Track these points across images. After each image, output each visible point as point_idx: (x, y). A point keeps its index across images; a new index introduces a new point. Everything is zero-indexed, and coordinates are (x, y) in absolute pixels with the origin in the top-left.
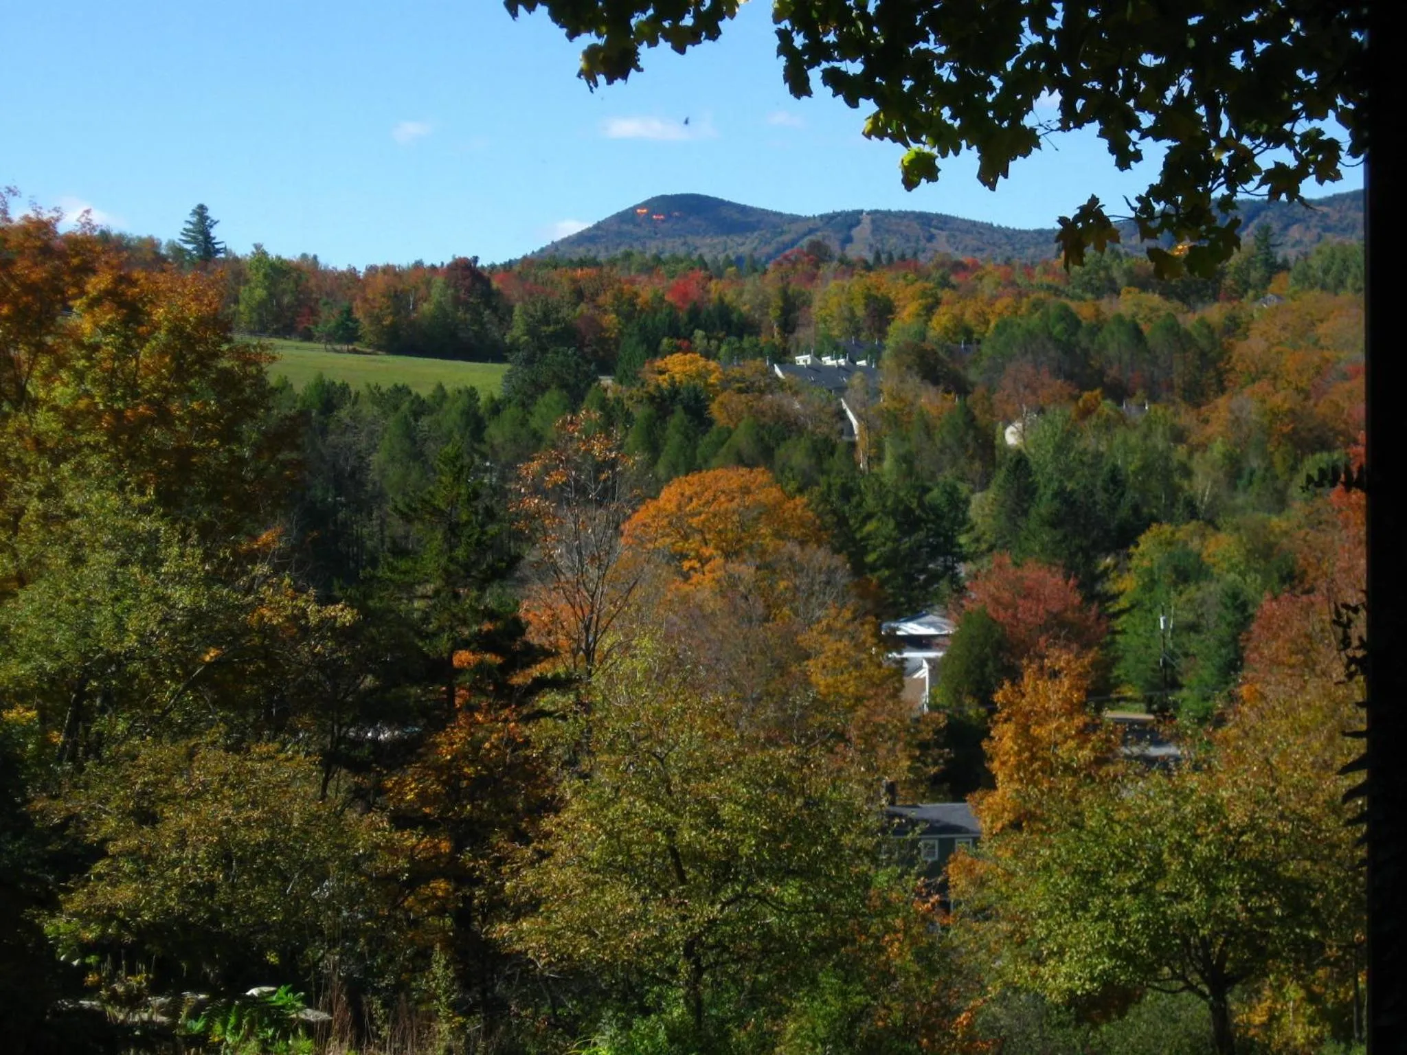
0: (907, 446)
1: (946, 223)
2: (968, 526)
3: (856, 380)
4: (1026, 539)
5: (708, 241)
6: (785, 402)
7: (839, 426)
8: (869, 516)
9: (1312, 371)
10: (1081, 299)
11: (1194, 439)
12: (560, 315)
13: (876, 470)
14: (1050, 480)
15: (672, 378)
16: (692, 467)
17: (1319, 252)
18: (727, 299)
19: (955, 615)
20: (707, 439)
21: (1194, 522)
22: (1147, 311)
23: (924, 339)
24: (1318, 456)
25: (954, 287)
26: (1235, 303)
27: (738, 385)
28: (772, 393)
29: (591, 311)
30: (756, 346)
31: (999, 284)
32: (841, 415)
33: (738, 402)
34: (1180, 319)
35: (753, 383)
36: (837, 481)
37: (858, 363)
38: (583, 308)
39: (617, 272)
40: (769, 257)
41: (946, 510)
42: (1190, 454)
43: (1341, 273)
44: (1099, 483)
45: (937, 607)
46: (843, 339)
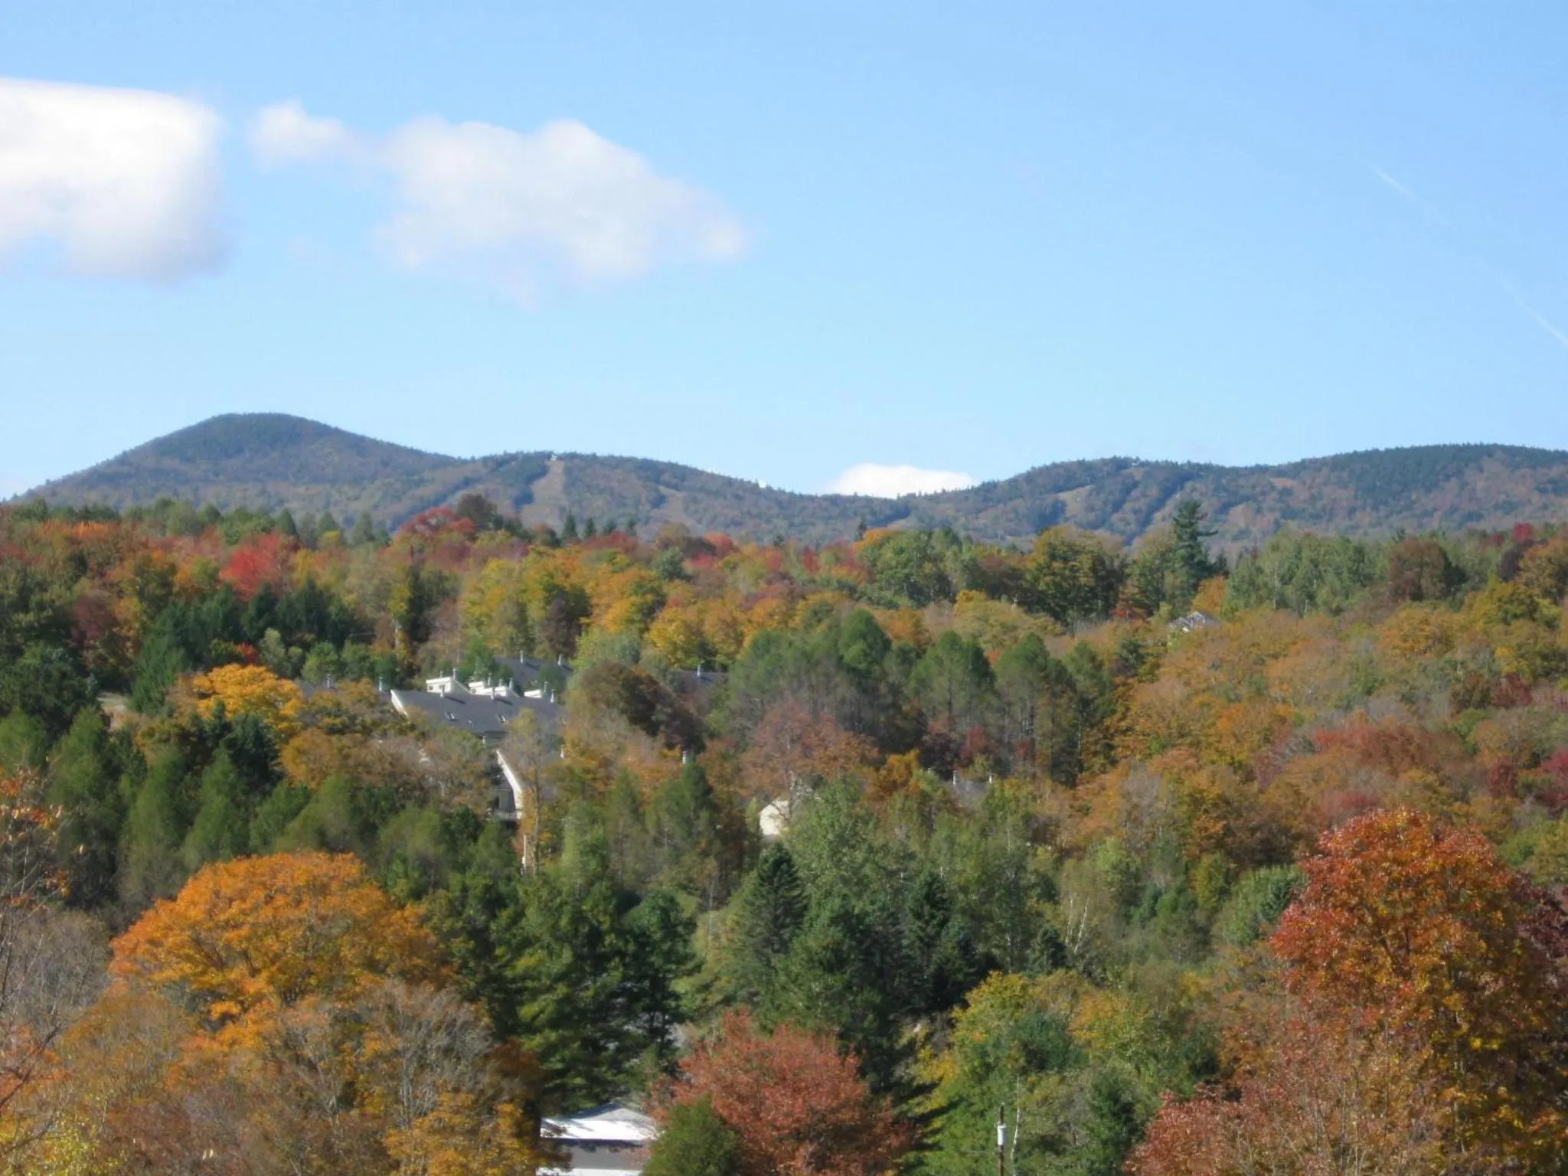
0: (599, 831)
1: (683, 479)
2: (690, 965)
3: (521, 722)
4: (784, 988)
5: (301, 490)
6: (403, 750)
7: (492, 793)
8: (527, 943)
9: (1256, 737)
10: (891, 605)
11: (1064, 838)
12: (47, 597)
13: (549, 867)
14: (828, 894)
15: (222, 707)
16: (242, 849)
17: (1275, 548)
18: (320, 583)
19: (659, 1110)
20: (267, 806)
21: (1061, 972)
22: (997, 630)
23: (636, 658)
24: (1263, 872)
25: (688, 579)
26: (1139, 623)
27: (327, 720)
28: (384, 735)
29: (98, 592)
30: (364, 658)
31: (761, 576)
32: (494, 775)
33: (326, 748)
34: (1050, 644)
35: (353, 718)
36: (477, 882)
37: (527, 694)
38: (86, 587)
39: (143, 532)
40: (398, 521)
41: (658, 936)
42: (1059, 861)
43: (1310, 581)
44: (909, 904)
45: (634, 1096)
46: (504, 655)
